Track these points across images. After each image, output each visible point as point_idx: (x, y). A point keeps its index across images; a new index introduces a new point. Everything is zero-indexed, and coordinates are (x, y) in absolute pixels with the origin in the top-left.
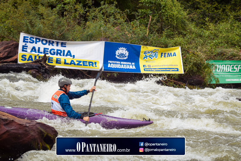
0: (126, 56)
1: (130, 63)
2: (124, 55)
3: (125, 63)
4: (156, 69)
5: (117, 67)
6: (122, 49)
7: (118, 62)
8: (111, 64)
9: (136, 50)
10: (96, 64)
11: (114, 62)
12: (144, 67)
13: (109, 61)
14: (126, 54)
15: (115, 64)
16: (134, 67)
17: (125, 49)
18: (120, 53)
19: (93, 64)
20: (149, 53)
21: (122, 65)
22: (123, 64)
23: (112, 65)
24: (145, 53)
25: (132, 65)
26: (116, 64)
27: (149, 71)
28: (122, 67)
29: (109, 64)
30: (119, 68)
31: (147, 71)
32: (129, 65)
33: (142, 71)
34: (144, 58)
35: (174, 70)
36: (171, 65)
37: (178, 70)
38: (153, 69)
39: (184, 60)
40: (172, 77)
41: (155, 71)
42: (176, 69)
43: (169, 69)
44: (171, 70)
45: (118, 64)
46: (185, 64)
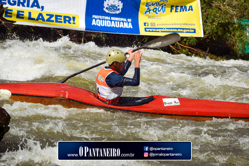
0: (119, 9)
1: (125, 20)
2: (117, 7)
3: (117, 19)
4: (162, 28)
5: (106, 26)
7: (107, 18)
8: (97, 20)
10: (74, 20)
11: (101, 17)
12: (145, 25)
13: (93, 16)
14: (119, 6)
15: (102, 20)
16: (130, 26)
18: (110, 5)
19: (71, 20)
20: (153, 5)
21: (113, 22)
22: (115, 21)
23: (99, 22)
24: (147, 5)
25: (127, 22)
26: (104, 20)
27: (153, 31)
28: (113, 25)
29: (94, 20)
30: (108, 26)
31: (149, 31)
32: (123, 22)
33: (142, 32)
34: (146, 12)
35: (189, 31)
36: (185, 24)
37: (195, 32)
38: (158, 29)
39: (205, 17)
40: (185, 42)
41: (161, 32)
42: (192, 29)
43: (182, 30)
44: (185, 31)
45: (107, 20)
46: (205, 24)
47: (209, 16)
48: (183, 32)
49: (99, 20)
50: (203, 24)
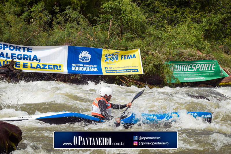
0: (88, 59)
1: (92, 66)
2: (87, 58)
4: (117, 70)
6: (84, 52)
7: (81, 65)
8: (75, 67)
9: (97, 53)
10: (60, 68)
11: (77, 65)
12: (106, 69)
13: (72, 64)
14: (88, 57)
15: (78, 66)
16: (96, 70)
17: (87, 53)
18: (82, 57)
19: (58, 68)
20: (110, 56)
21: (85, 68)
22: (86, 67)
23: (76, 68)
24: (106, 56)
25: (94, 67)
26: (80, 66)
27: (111, 72)
28: (85, 69)
29: (73, 67)
30: (82, 70)
31: (109, 72)
32: (91, 67)
33: (104, 73)
34: (106, 61)
35: (134, 71)
36: (131, 67)
37: (138, 71)
38: (114, 70)
39: (144, 61)
40: (132, 78)
41: (116, 72)
42: (136, 70)
43: (129, 71)
44: (131, 71)
45: (81, 67)
46: (144, 65)
47: (146, 61)
48: (130, 72)
49: (76, 67)
50: (143, 66)
